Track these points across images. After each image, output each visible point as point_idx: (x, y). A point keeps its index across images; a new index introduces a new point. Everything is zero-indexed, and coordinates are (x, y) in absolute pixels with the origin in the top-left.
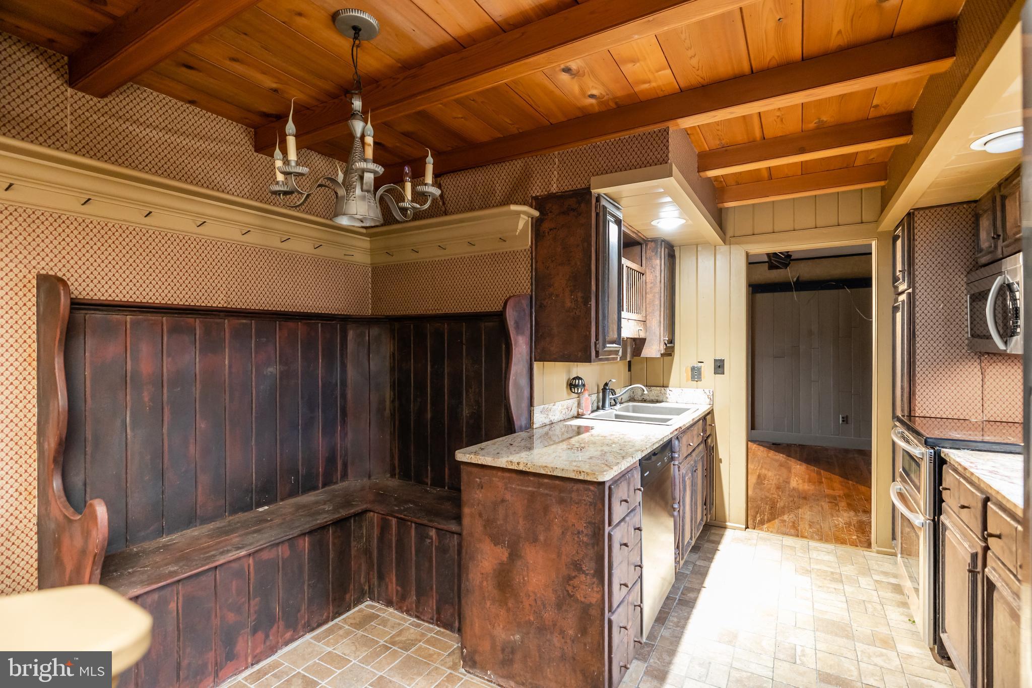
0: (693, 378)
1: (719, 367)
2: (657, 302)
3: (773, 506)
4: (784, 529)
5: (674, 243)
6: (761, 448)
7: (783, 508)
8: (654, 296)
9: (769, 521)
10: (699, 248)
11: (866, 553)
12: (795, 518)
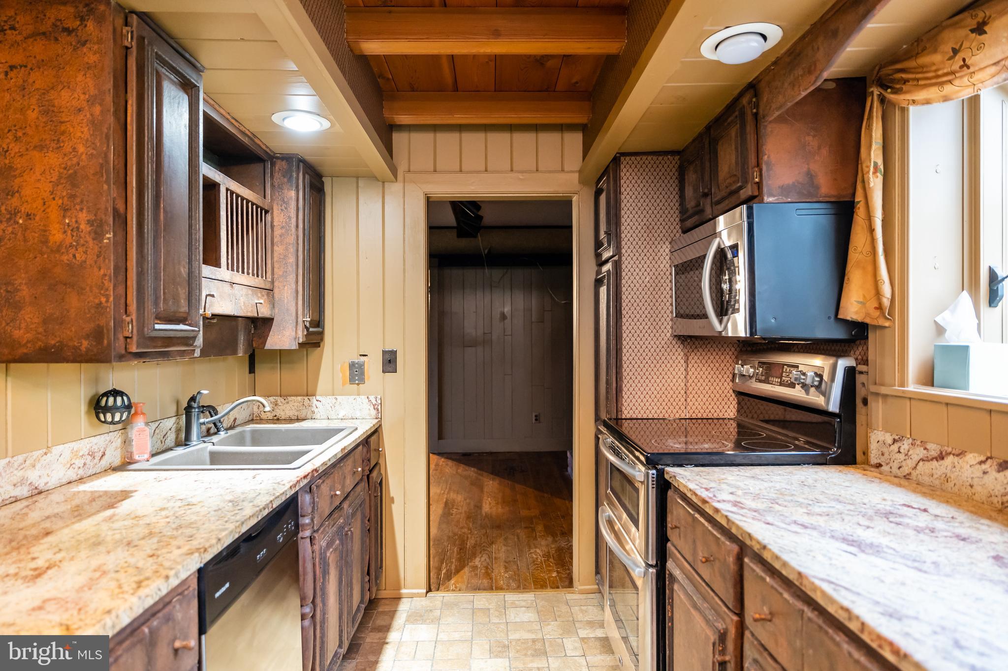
0: (352, 381)
1: (390, 361)
2: (292, 260)
3: (462, 549)
4: (475, 581)
5: (324, 170)
6: (450, 463)
7: (474, 547)
8: (287, 249)
9: (458, 571)
10: (361, 183)
11: (569, 596)
12: (488, 560)
